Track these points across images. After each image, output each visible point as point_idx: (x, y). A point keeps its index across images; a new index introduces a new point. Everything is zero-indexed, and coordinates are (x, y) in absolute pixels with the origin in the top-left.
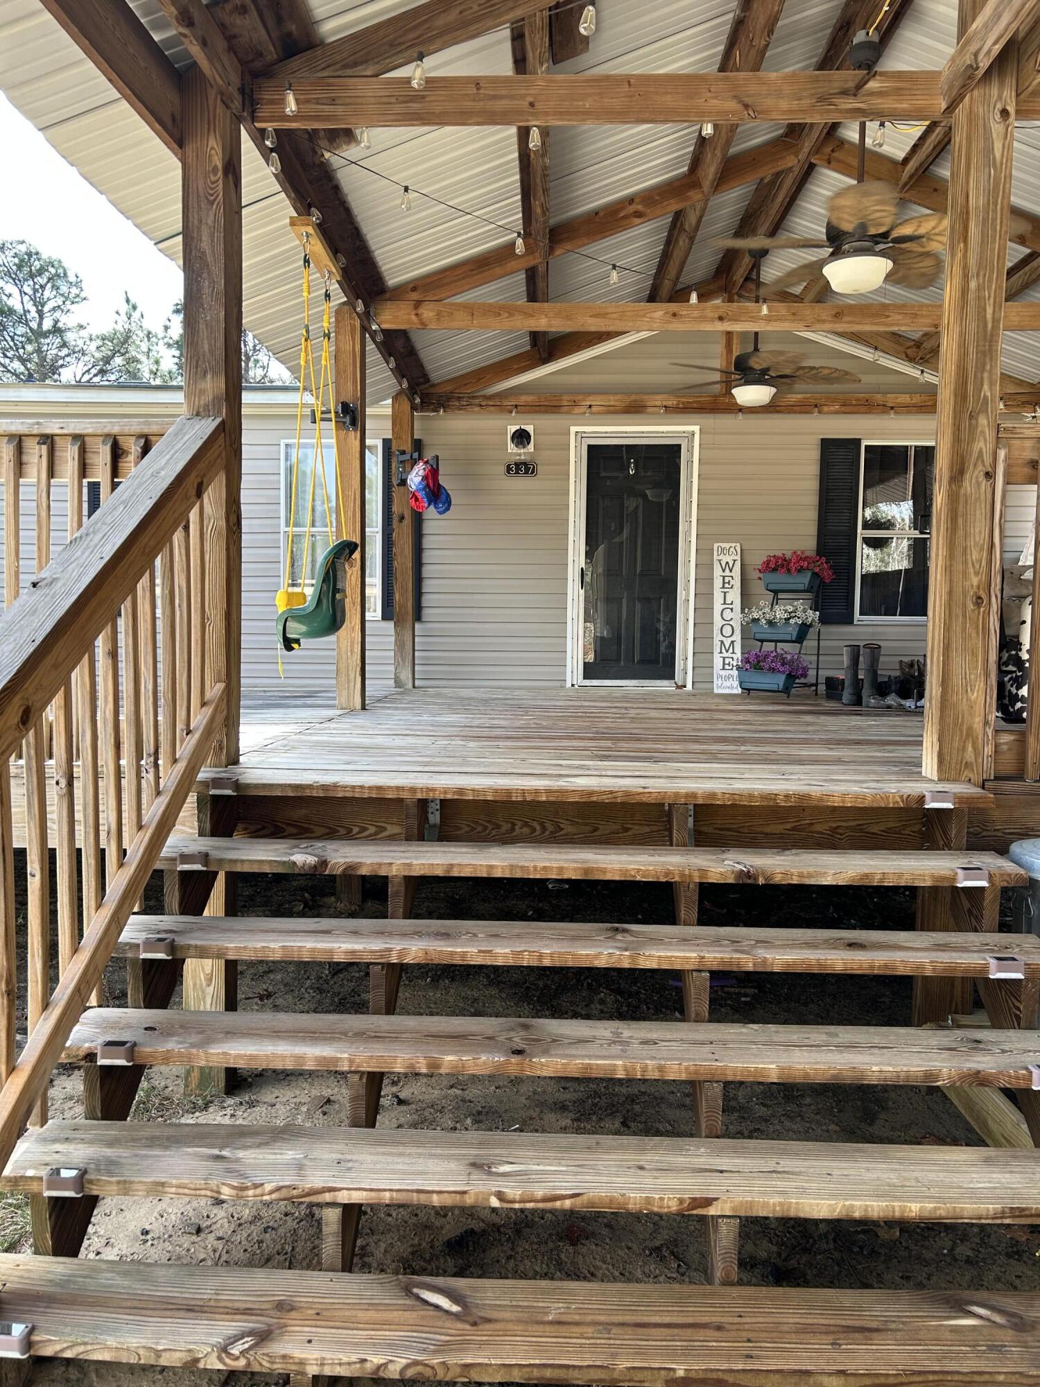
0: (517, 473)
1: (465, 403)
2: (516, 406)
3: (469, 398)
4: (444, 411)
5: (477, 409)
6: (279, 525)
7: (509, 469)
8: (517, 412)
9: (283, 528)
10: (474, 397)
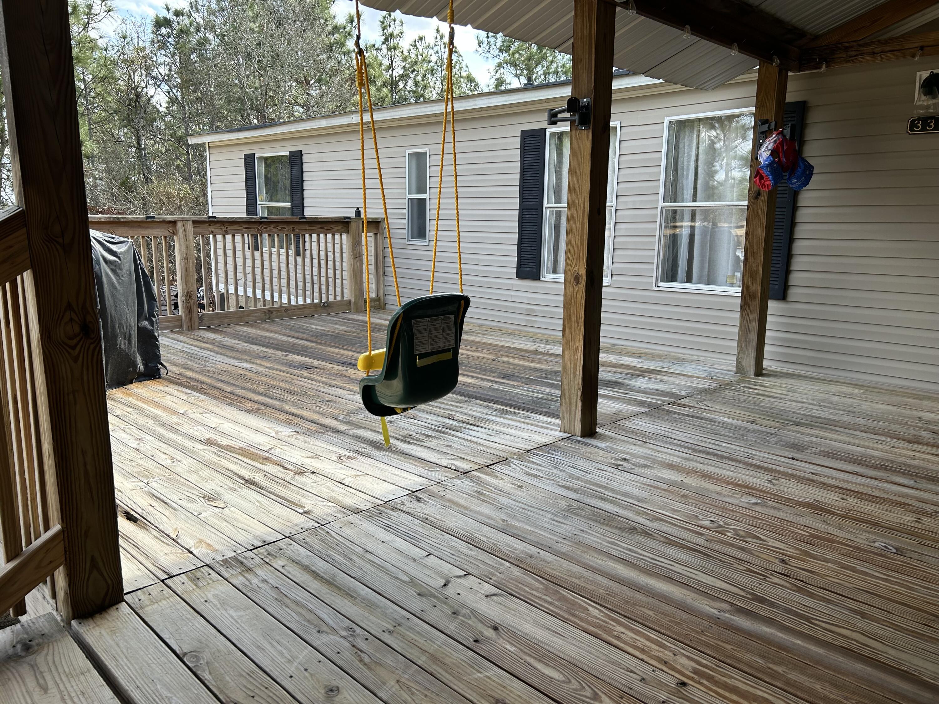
0: (923, 129)
1: (853, 53)
2: (922, 48)
3: (860, 46)
4: (827, 66)
5: (869, 58)
6: (658, 201)
7: (913, 125)
8: (922, 55)
9: (661, 204)
10: (865, 45)
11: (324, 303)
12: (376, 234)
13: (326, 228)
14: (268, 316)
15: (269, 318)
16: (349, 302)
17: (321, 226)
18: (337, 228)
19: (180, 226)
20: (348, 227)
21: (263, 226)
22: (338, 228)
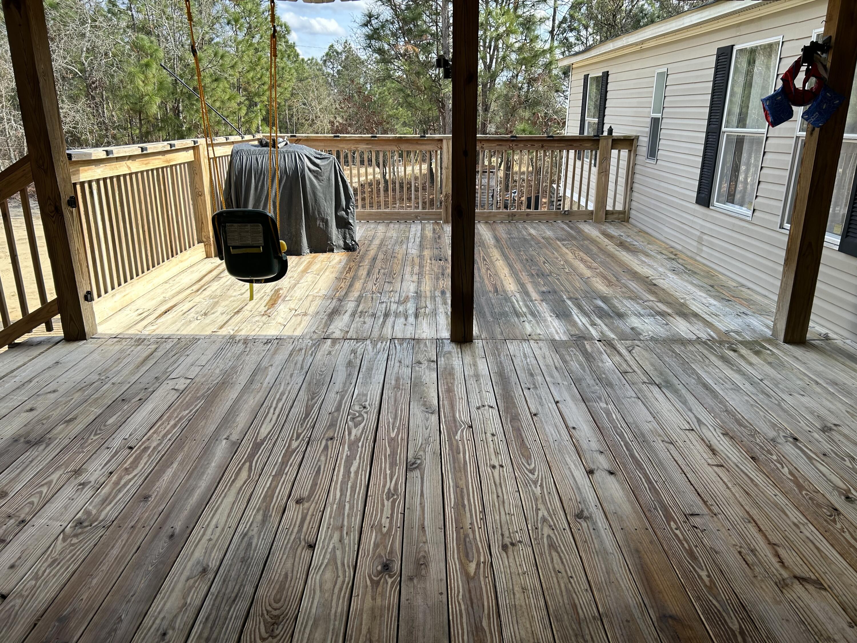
11: (565, 211)
12: (630, 151)
13: (575, 145)
14: (511, 218)
15: (512, 220)
16: (592, 212)
17: (569, 143)
18: (586, 145)
19: (445, 142)
20: (598, 145)
21: (514, 143)
22: (588, 145)
